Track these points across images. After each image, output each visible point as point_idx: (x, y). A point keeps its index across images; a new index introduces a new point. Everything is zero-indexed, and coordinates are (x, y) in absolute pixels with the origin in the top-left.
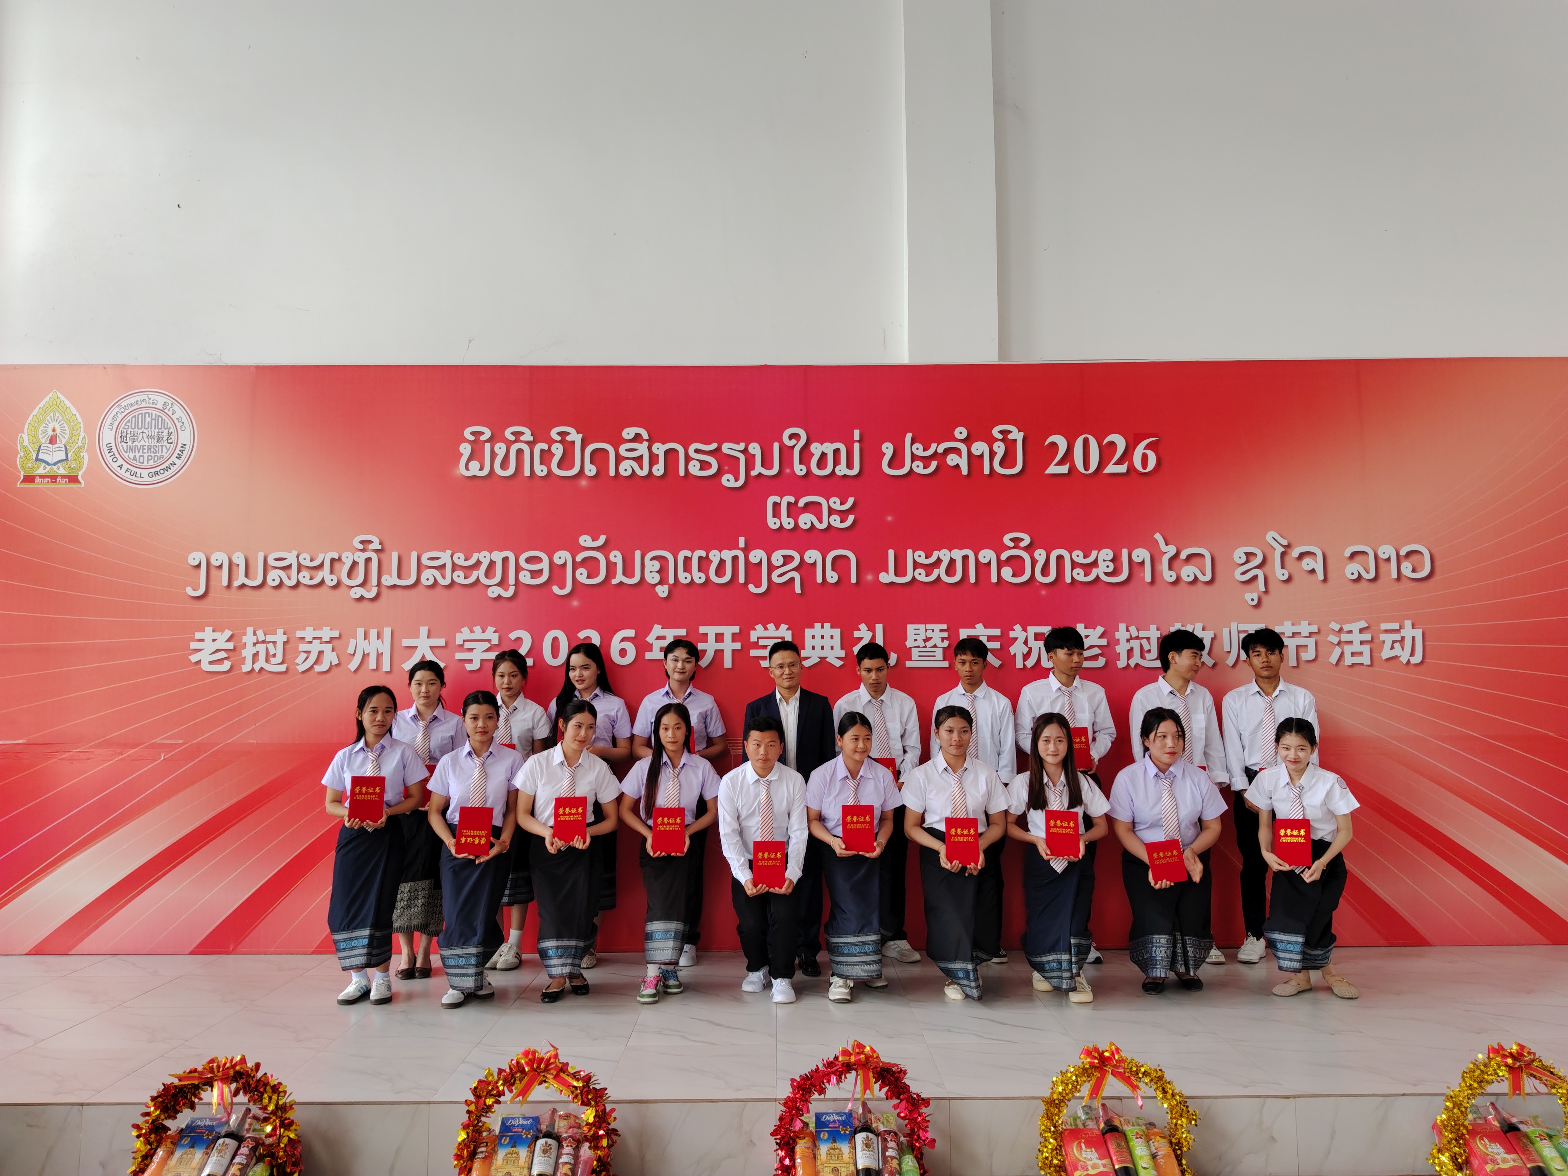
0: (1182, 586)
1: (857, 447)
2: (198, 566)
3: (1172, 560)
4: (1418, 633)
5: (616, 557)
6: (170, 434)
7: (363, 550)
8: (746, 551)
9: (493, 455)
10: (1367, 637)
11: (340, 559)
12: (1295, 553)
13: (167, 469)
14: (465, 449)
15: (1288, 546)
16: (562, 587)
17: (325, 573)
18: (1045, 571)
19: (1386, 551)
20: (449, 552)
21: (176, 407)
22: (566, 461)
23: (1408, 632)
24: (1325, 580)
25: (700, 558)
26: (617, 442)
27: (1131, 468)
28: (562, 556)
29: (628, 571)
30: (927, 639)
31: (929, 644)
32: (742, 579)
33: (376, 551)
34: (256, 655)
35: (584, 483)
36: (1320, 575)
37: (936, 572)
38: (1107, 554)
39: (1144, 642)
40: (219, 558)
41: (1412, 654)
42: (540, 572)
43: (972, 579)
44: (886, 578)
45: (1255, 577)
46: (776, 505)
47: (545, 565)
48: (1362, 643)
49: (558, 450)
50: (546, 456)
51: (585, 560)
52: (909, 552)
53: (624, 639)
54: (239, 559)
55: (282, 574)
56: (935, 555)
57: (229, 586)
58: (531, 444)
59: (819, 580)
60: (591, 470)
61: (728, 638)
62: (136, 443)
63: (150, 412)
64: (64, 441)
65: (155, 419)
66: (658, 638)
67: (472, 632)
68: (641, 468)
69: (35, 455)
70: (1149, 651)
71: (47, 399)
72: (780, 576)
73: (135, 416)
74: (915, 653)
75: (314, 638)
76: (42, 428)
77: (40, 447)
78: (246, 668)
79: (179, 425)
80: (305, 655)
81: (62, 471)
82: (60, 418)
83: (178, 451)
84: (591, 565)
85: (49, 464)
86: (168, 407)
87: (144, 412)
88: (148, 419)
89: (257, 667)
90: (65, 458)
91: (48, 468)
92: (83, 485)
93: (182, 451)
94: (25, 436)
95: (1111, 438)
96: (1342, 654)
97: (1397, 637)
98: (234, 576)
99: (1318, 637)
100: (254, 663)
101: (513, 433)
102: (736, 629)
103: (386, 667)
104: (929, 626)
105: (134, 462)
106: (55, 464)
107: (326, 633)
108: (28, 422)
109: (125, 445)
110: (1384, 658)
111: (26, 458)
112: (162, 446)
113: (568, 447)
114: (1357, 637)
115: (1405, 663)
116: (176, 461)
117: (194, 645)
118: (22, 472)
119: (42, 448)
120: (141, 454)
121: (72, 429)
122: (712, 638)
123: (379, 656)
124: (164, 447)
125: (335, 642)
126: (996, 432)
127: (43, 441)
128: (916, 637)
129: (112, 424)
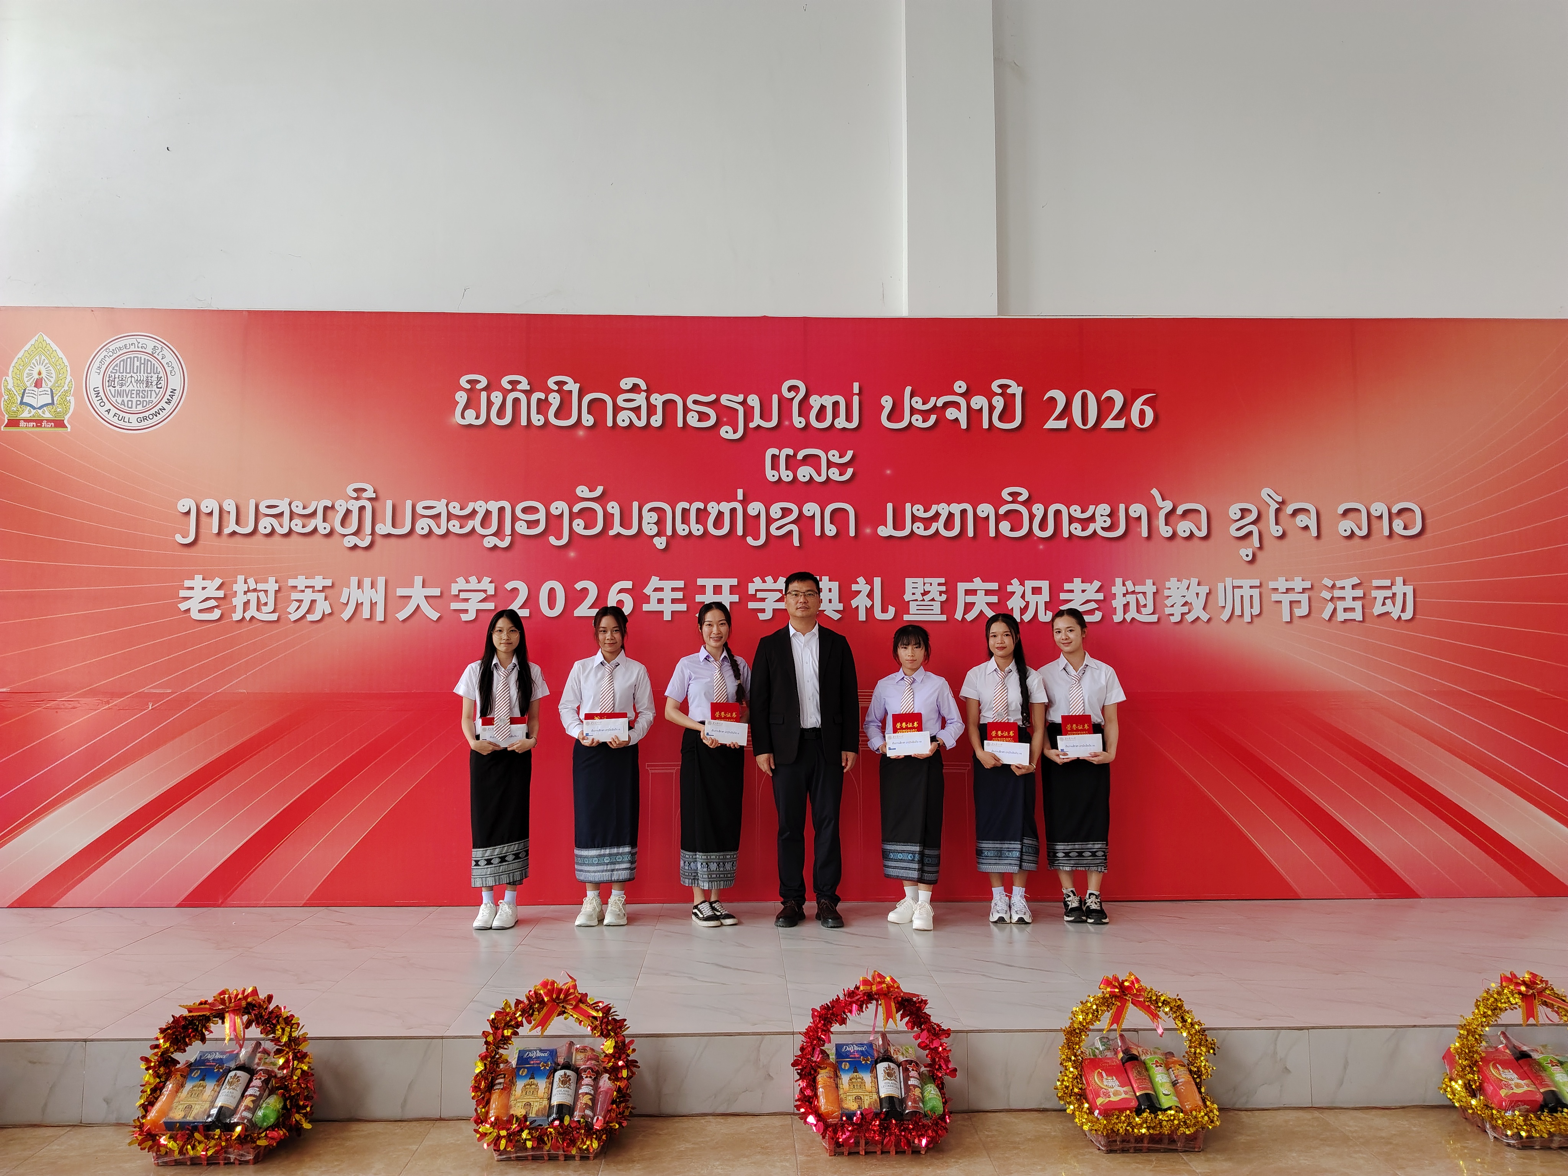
0: (1178, 541)
1: (856, 399)
2: (188, 513)
3: (1168, 515)
4: (1409, 590)
5: (614, 508)
6: (159, 379)
7: (357, 499)
8: (745, 503)
9: (490, 404)
10: (1359, 593)
11: (333, 507)
12: (1289, 510)
13: (156, 414)
14: (461, 398)
15: (1283, 503)
16: (559, 538)
17: (317, 521)
18: (1043, 526)
19: (1378, 508)
20: (444, 501)
21: (165, 352)
22: (563, 411)
23: (1399, 588)
24: (1318, 537)
25: (698, 510)
26: (615, 392)
27: (1129, 423)
28: (559, 507)
29: (625, 522)
30: (925, 593)
31: (927, 598)
32: (740, 532)
33: (370, 499)
34: (246, 604)
35: (581, 433)
36: (1314, 533)
37: (934, 526)
38: (1104, 509)
39: (1140, 596)
40: (209, 505)
41: (1403, 610)
42: (537, 522)
43: (971, 533)
44: (885, 531)
45: (1250, 533)
46: (775, 458)
47: (541, 516)
48: (1354, 599)
49: (555, 400)
50: (543, 406)
51: (582, 510)
52: (908, 506)
53: (621, 591)
54: (230, 506)
55: (274, 521)
56: (934, 508)
57: (220, 533)
58: (528, 393)
59: (818, 533)
60: (588, 420)
61: (726, 590)
62: (124, 388)
63: (139, 356)
64: (50, 384)
65: (144, 364)
66: (656, 590)
67: (468, 582)
68: (640, 419)
69: (19, 399)
70: (1145, 606)
71: (33, 341)
72: (778, 529)
73: (123, 360)
74: (913, 607)
75: (306, 587)
76: (27, 371)
77: (25, 390)
78: (237, 616)
79: (168, 369)
80: (297, 604)
81: (48, 415)
82: (46, 361)
83: (167, 396)
84: (588, 515)
85: (34, 408)
86: (158, 352)
87: (132, 356)
88: (137, 364)
89: (248, 616)
90: (50, 402)
91: (33, 411)
92: (69, 430)
93: (172, 396)
94: (9, 379)
95: (1108, 393)
96: (1335, 609)
97: (1389, 593)
98: (225, 524)
99: (1310, 593)
100: (244, 612)
101: (510, 382)
102: (734, 582)
103: (380, 616)
104: (927, 580)
105: (122, 406)
106: (40, 408)
107: (319, 582)
108: (13, 364)
109: (113, 389)
110: (1376, 614)
111: (10, 401)
112: (151, 391)
113: (566, 397)
114: (1349, 593)
115: (1396, 619)
116: (166, 406)
117: (183, 593)
118: (6, 416)
119: (27, 391)
120: (129, 398)
121: (58, 373)
122: (709, 590)
123: (373, 605)
124: (153, 392)
125: (327, 590)
126: (995, 386)
127: (28, 384)
128: (914, 591)
129: (99, 368)
